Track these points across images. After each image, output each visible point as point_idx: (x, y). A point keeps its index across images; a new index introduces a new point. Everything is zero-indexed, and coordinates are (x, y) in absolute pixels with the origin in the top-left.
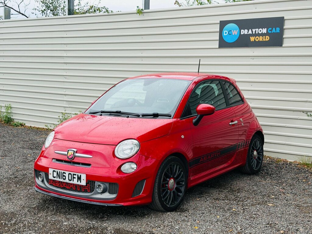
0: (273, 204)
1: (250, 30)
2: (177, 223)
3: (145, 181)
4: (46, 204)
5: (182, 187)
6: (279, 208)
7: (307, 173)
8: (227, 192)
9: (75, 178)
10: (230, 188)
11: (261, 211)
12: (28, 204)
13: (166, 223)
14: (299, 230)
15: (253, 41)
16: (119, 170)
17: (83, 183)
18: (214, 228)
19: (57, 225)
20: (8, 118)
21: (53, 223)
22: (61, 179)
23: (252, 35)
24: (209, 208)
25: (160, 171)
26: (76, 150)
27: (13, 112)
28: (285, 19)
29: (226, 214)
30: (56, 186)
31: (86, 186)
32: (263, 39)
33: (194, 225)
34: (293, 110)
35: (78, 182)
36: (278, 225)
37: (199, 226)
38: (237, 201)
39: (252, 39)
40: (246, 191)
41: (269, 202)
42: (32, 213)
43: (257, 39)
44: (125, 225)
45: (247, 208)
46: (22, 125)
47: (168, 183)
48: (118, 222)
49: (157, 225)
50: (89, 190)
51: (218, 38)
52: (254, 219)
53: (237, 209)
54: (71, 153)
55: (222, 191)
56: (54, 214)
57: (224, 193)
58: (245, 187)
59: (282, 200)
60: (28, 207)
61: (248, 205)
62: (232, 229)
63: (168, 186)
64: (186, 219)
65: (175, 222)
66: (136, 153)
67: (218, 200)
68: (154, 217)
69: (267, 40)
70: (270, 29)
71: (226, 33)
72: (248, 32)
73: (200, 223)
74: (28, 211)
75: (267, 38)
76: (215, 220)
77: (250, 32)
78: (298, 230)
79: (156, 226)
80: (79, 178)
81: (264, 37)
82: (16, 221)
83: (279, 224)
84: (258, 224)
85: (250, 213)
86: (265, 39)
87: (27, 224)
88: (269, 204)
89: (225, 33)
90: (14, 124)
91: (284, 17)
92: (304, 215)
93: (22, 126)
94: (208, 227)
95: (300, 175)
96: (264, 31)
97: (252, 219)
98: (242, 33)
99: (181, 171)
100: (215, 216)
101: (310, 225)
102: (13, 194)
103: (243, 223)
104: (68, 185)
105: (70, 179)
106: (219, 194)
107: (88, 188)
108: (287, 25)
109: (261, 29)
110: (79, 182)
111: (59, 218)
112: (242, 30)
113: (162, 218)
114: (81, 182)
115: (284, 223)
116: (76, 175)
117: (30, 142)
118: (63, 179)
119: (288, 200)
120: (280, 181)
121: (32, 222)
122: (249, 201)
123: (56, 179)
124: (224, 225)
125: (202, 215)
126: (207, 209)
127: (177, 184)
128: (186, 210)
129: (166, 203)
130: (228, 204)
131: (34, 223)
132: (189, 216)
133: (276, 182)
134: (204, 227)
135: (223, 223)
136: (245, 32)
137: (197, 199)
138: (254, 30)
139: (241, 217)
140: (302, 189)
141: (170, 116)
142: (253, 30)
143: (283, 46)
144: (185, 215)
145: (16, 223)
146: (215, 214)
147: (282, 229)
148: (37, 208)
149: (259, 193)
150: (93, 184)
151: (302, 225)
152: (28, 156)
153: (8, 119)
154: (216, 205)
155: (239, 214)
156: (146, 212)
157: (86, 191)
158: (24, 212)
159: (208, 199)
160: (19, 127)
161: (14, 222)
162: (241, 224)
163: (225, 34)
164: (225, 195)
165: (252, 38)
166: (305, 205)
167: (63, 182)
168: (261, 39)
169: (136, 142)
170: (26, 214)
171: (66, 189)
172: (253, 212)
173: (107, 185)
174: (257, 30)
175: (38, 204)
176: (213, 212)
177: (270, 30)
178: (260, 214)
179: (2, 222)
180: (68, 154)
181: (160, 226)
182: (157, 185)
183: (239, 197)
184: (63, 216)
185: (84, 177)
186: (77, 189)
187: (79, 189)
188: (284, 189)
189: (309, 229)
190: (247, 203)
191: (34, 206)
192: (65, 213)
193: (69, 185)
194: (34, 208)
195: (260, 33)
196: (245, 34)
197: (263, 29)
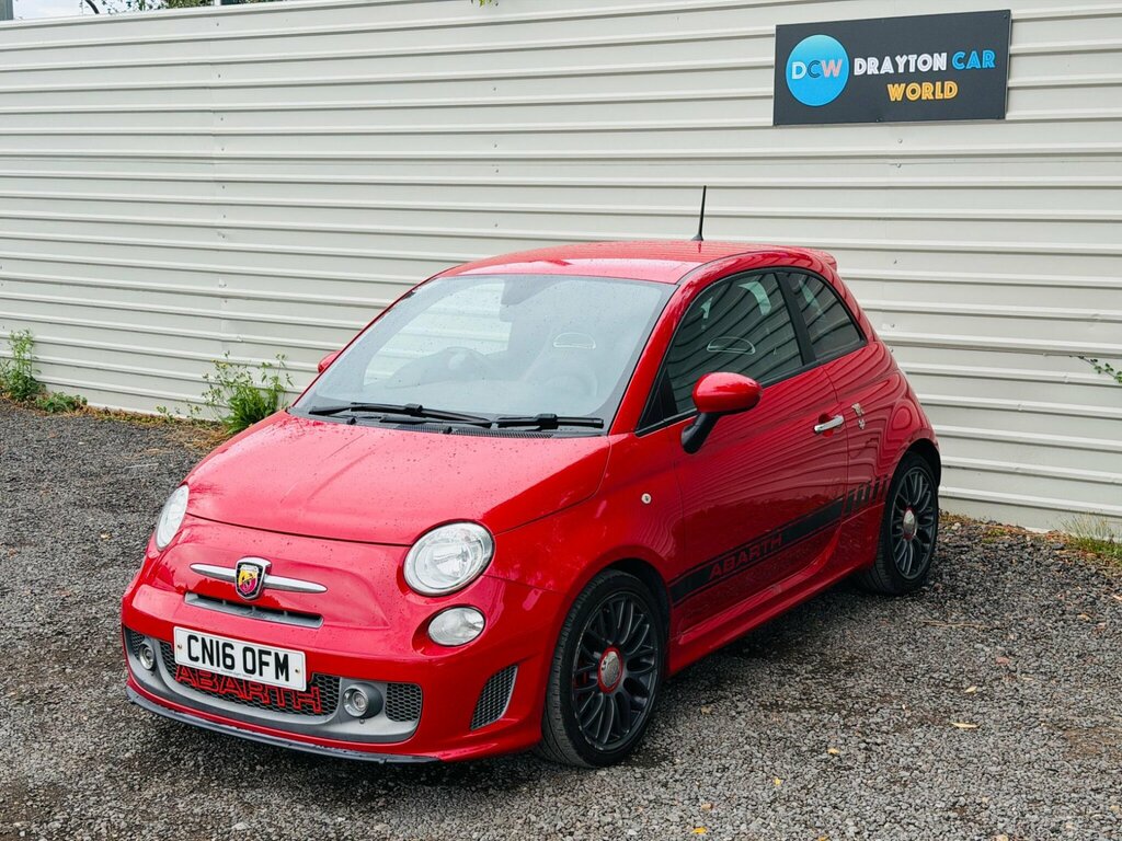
0: (971, 721)
1: (887, 58)
2: (633, 815)
3: (516, 670)
4: (171, 744)
5: (647, 674)
6: (991, 740)
7: (1093, 585)
8: (811, 672)
9: (267, 664)
10: (821, 654)
11: (930, 752)
12: (106, 745)
13: (594, 812)
14: (1061, 828)
15: (899, 99)
16: (422, 636)
17: (297, 681)
18: (764, 831)
19: (211, 833)
20: (26, 380)
21: (197, 823)
22: (218, 665)
23: (895, 78)
24: (747, 747)
25: (569, 630)
26: (267, 563)
27: (41, 357)
28: (1013, 17)
29: (806, 770)
30: (203, 690)
31: (308, 691)
32: (934, 94)
33: (691, 821)
34: (1045, 351)
35: (277, 677)
36: (988, 812)
37: (710, 824)
38: (844, 712)
39: (895, 92)
40: (876, 668)
41: (956, 711)
42: (121, 783)
43: (913, 91)
44: (449, 829)
45: (879, 741)
46: (74, 405)
47: (597, 670)
48: (426, 818)
49: (560, 824)
50: (317, 705)
51: (772, 89)
52: (905, 785)
53: (843, 747)
54: (248, 572)
55: (790, 671)
56: (200, 788)
57: (798, 679)
58: (875, 649)
59: (1003, 702)
60: (107, 759)
61: (884, 728)
62: (827, 832)
63: (600, 678)
64: (665, 796)
65: (627, 810)
66: (481, 574)
67: (779, 712)
68: (550, 790)
69: (948, 95)
70: (961, 54)
71: (799, 70)
72: (879, 68)
73: (714, 811)
74: (108, 776)
75: (950, 90)
76: (765, 795)
77: (887, 67)
78: (1058, 831)
79: (558, 828)
80: (282, 666)
81: (938, 84)
82: (66, 821)
83: (992, 807)
84: (917, 810)
85: (889, 762)
86: (942, 92)
87: (104, 831)
88: (958, 721)
89: (796, 70)
90: (47, 403)
91: (1009, 11)
92: (1080, 766)
93: (74, 409)
94: (743, 827)
95: (1068, 592)
96: (939, 62)
97: (897, 788)
98: (858, 72)
99: (645, 621)
100: (768, 777)
101: (1102, 806)
102: (52, 706)
103: (864, 804)
104: (242, 689)
105: (250, 667)
106: (781, 684)
107: (316, 700)
108: (1021, 41)
109: (926, 56)
110: (282, 678)
111: (218, 804)
112: (858, 61)
113: (581, 796)
114: (287, 679)
115: (1011, 801)
116: (269, 653)
117: (106, 479)
118: (226, 666)
119: (1025, 702)
120: (997, 623)
121: (123, 823)
122: (886, 712)
123: (199, 665)
124: (798, 817)
125: (719, 775)
126: (737, 752)
127: (629, 669)
128: (664, 758)
129: (593, 739)
130: (814, 725)
131: (129, 828)
132: (676, 781)
133: (983, 627)
134: (729, 828)
135: (793, 808)
136: (868, 66)
137: (704, 710)
138: (901, 61)
139: (859, 780)
140: (1076, 654)
141: (601, 426)
142: (898, 58)
143: (1009, 116)
144: (661, 777)
145: (68, 830)
146: (766, 769)
147: (1003, 825)
148: (140, 764)
149: (923, 675)
150: (331, 688)
151: (1072, 806)
152: (102, 540)
153: (26, 383)
154: (768, 732)
155: (851, 768)
156: (522, 770)
157: (306, 710)
158: (93, 781)
159: (741, 706)
160: (66, 415)
161: (57, 825)
162: (857, 810)
163: (795, 76)
164: (802, 687)
165: (894, 90)
166: (1087, 722)
167: (227, 677)
168: (926, 91)
169: (478, 531)
170: (99, 792)
171: (239, 699)
172: (901, 760)
173: (383, 690)
174: (912, 58)
175: (143, 744)
176: (760, 762)
177: (960, 61)
178: (924, 767)
179: (18, 824)
180: (238, 576)
181: (572, 830)
182: (558, 682)
183: (850, 696)
184: (230, 795)
185: (297, 661)
186: (276, 703)
187: (281, 702)
188: (1010, 653)
189: (1097, 824)
190: (879, 720)
191: (127, 755)
192: (236, 784)
193: (247, 687)
194: (128, 764)
195: (924, 69)
196: (869, 73)
197: (936, 55)
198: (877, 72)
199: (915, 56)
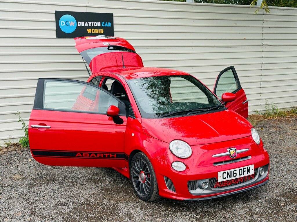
1: (86, 22)
9: (245, 171)
15: (90, 33)
22: (232, 177)
23: (89, 27)
32: (98, 32)
39: (89, 31)
43: (93, 31)
50: (253, 177)
51: (55, 28)
70: (103, 23)
71: (63, 23)
72: (85, 25)
75: (102, 31)
77: (86, 25)
81: (99, 30)
86: (100, 31)
89: (62, 23)
91: (113, 14)
96: (99, 24)
98: (79, 25)
105: (241, 174)
108: (116, 20)
109: (95, 23)
110: (249, 173)
112: (79, 22)
116: (246, 168)
118: (234, 176)
123: (227, 179)
136: (81, 24)
138: (90, 23)
142: (89, 22)
163: (62, 25)
168: (96, 31)
174: (93, 23)
177: (103, 24)
180: (230, 153)
187: (245, 180)
193: (237, 180)
195: (96, 26)
196: (82, 26)
197: (98, 23)
198: (84, 26)
199: (93, 22)
